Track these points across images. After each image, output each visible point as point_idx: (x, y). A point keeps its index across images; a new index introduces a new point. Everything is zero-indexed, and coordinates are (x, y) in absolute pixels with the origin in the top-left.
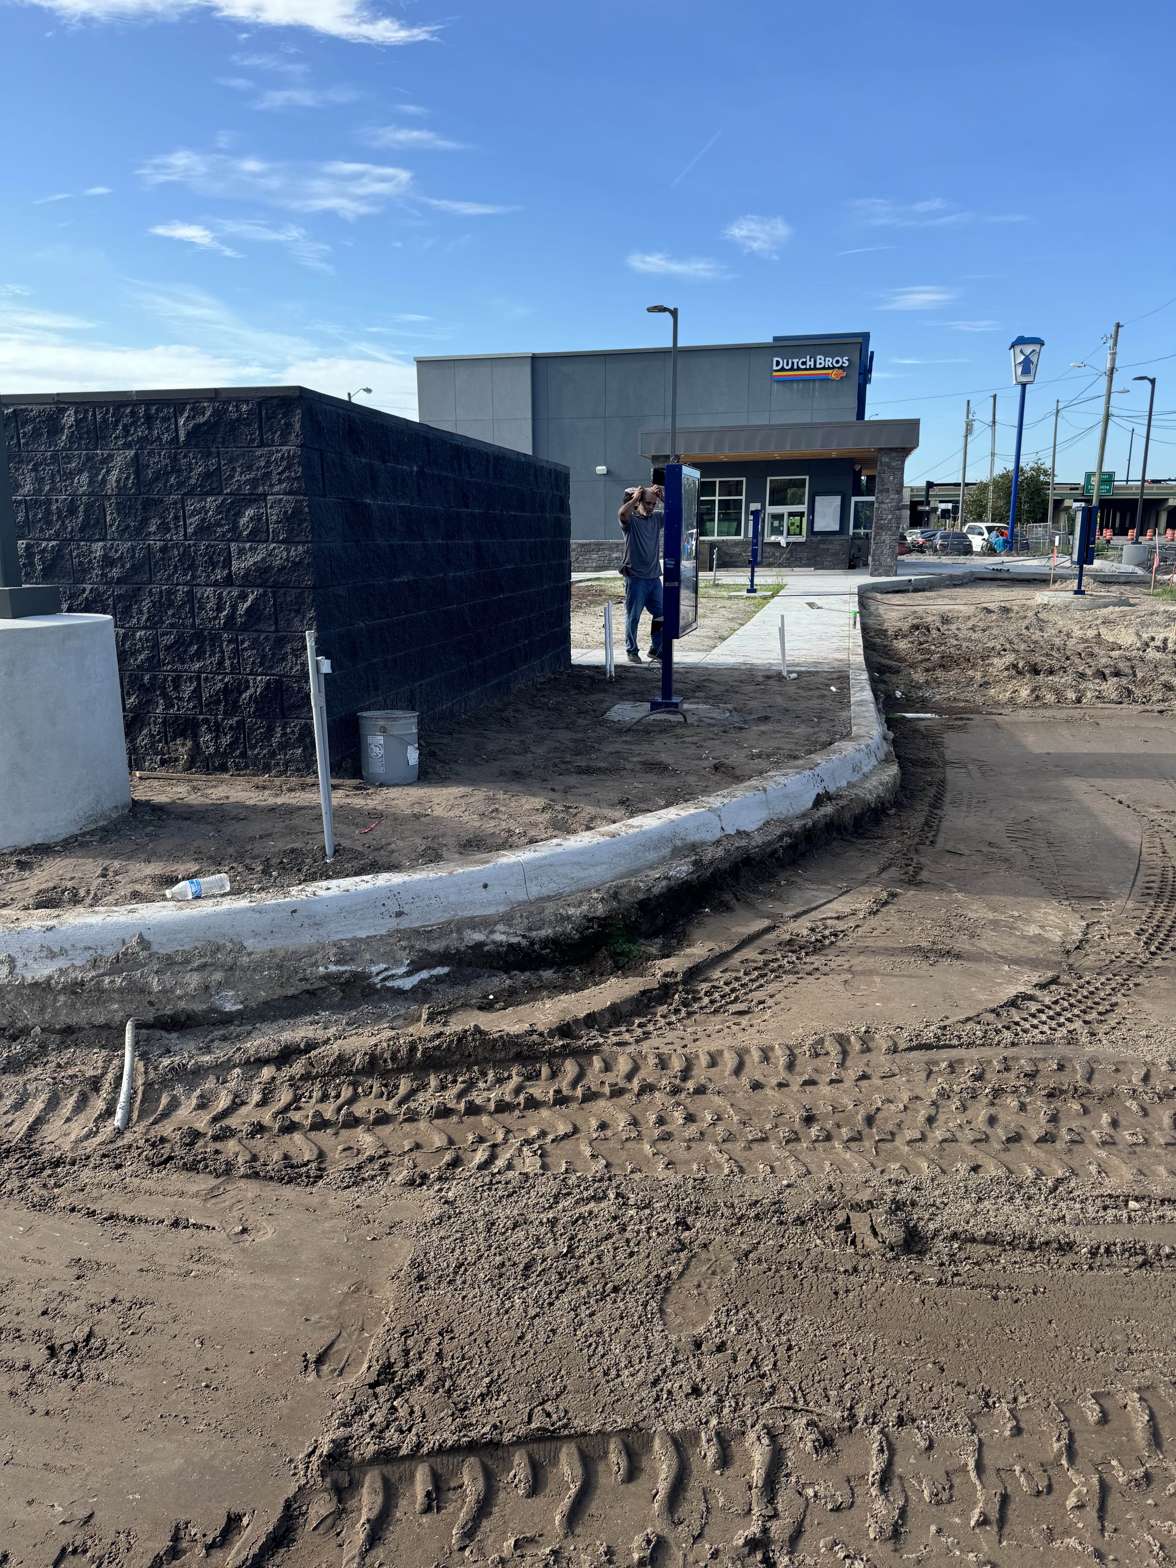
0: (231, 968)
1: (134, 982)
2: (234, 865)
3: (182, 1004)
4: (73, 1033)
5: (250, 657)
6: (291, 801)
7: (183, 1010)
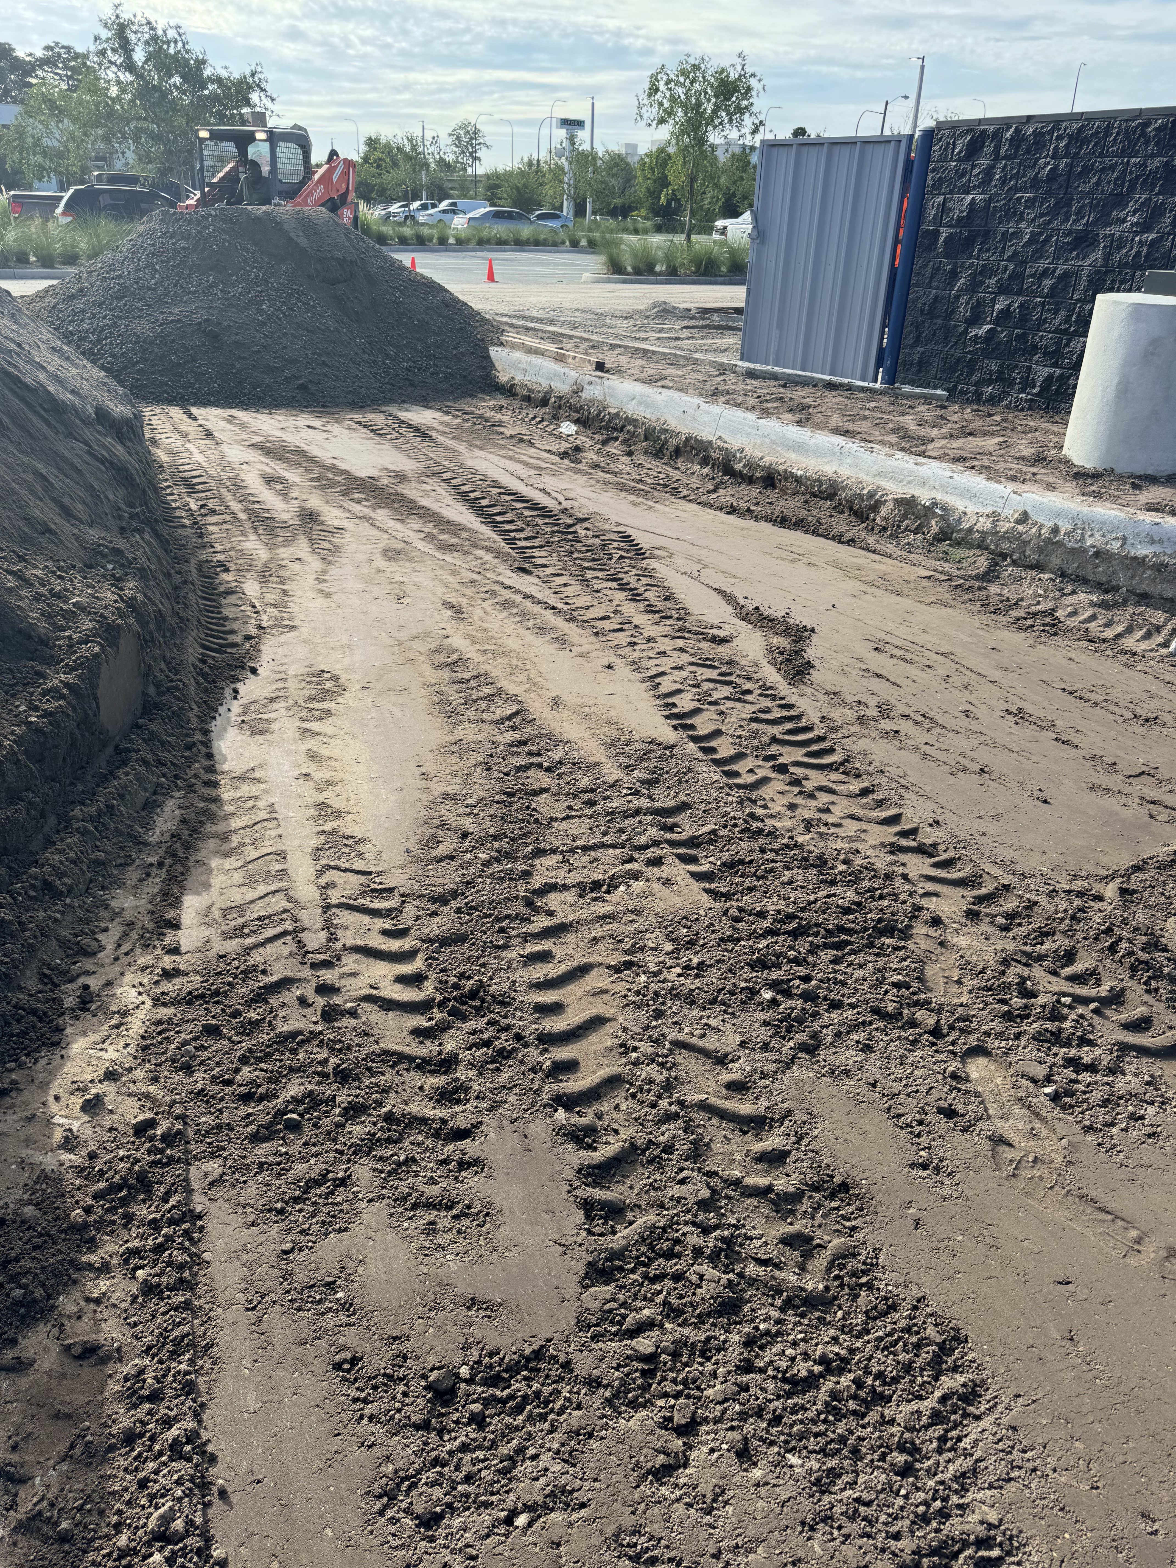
4: (1148, 597)
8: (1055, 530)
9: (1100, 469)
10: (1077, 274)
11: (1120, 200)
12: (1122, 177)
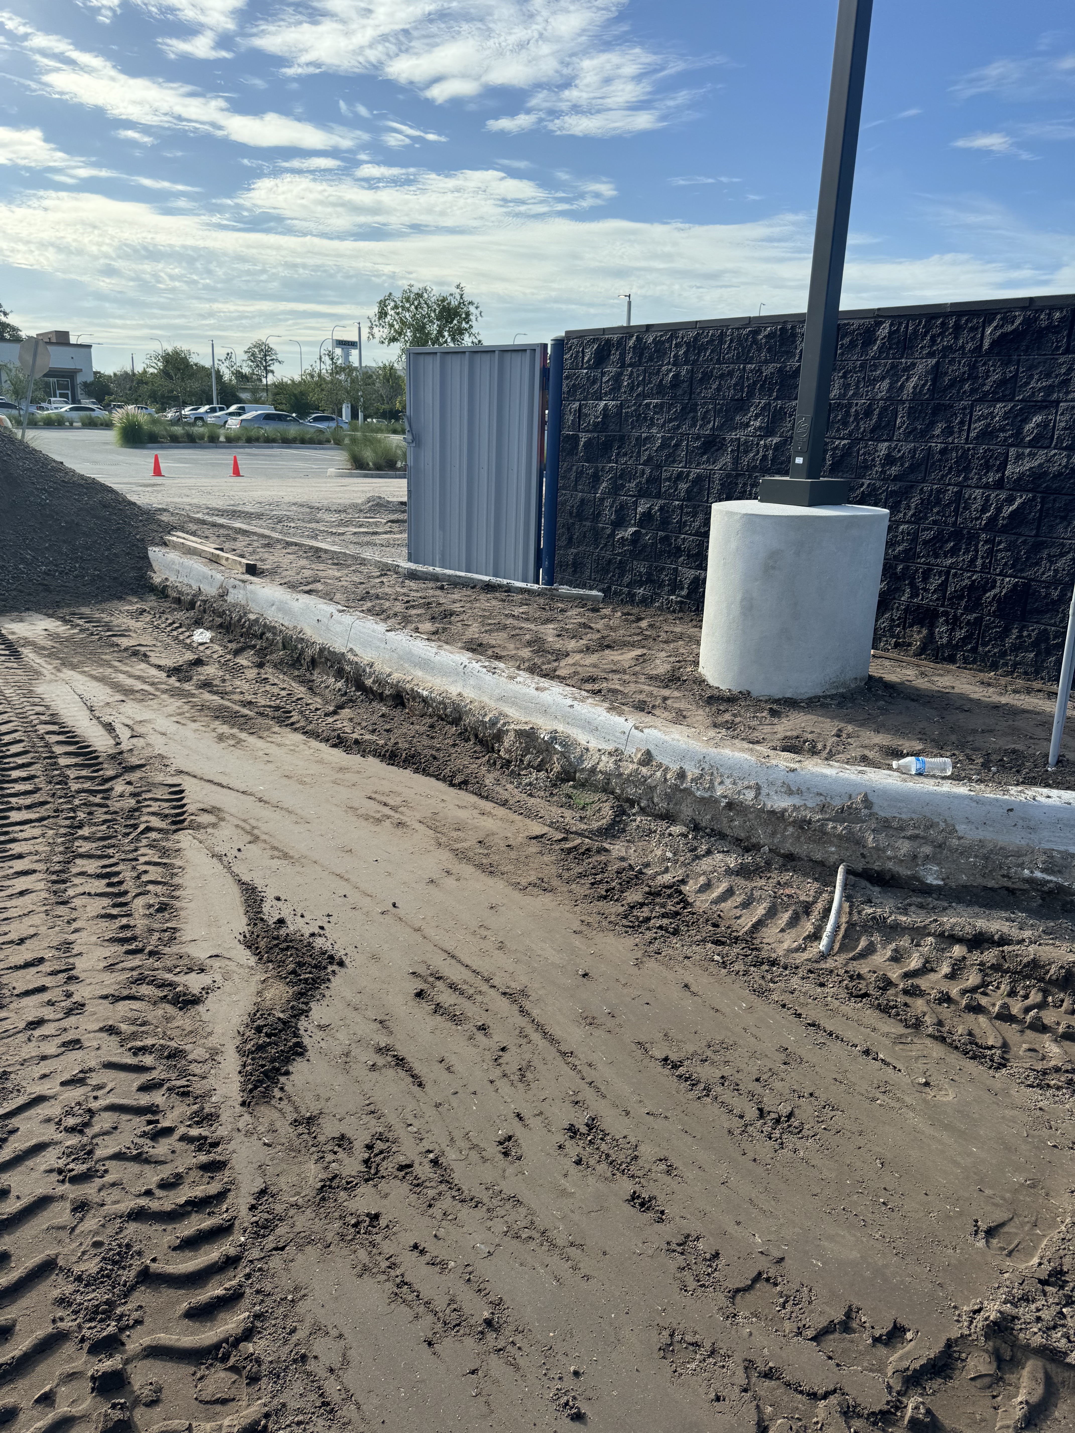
0: (940, 846)
1: (853, 833)
2: (956, 752)
3: (890, 865)
4: (793, 860)
5: (1003, 558)
6: (1015, 702)
7: (890, 870)
8: (682, 775)
9: (736, 690)
10: (710, 478)
11: (741, 405)
12: (740, 383)
